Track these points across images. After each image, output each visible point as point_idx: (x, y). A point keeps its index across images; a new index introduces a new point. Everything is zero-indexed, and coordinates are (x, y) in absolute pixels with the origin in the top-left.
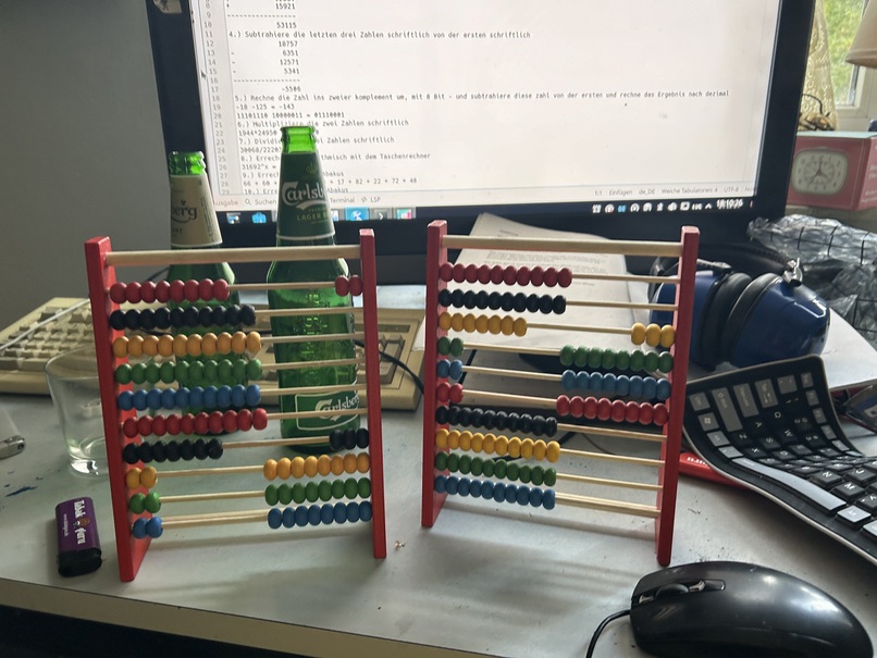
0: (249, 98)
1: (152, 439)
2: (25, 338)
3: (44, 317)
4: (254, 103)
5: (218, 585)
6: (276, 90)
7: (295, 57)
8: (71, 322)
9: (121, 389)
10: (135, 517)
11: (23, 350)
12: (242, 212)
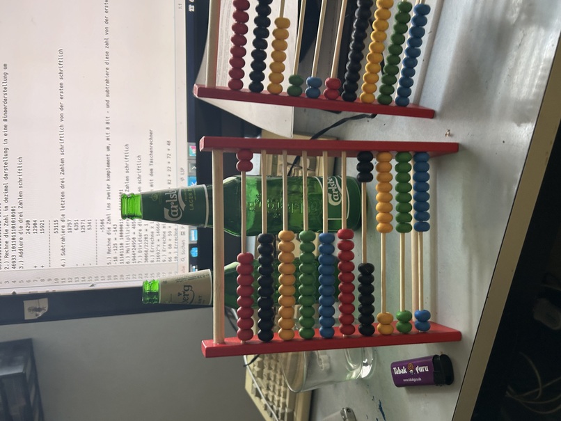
0: (109, 255)
1: (357, 314)
2: (272, 407)
3: (258, 395)
4: (112, 252)
5: (470, 270)
6: (103, 236)
7: (79, 222)
8: (262, 378)
9: (318, 335)
10: (414, 330)
11: (280, 409)
12: (190, 264)
